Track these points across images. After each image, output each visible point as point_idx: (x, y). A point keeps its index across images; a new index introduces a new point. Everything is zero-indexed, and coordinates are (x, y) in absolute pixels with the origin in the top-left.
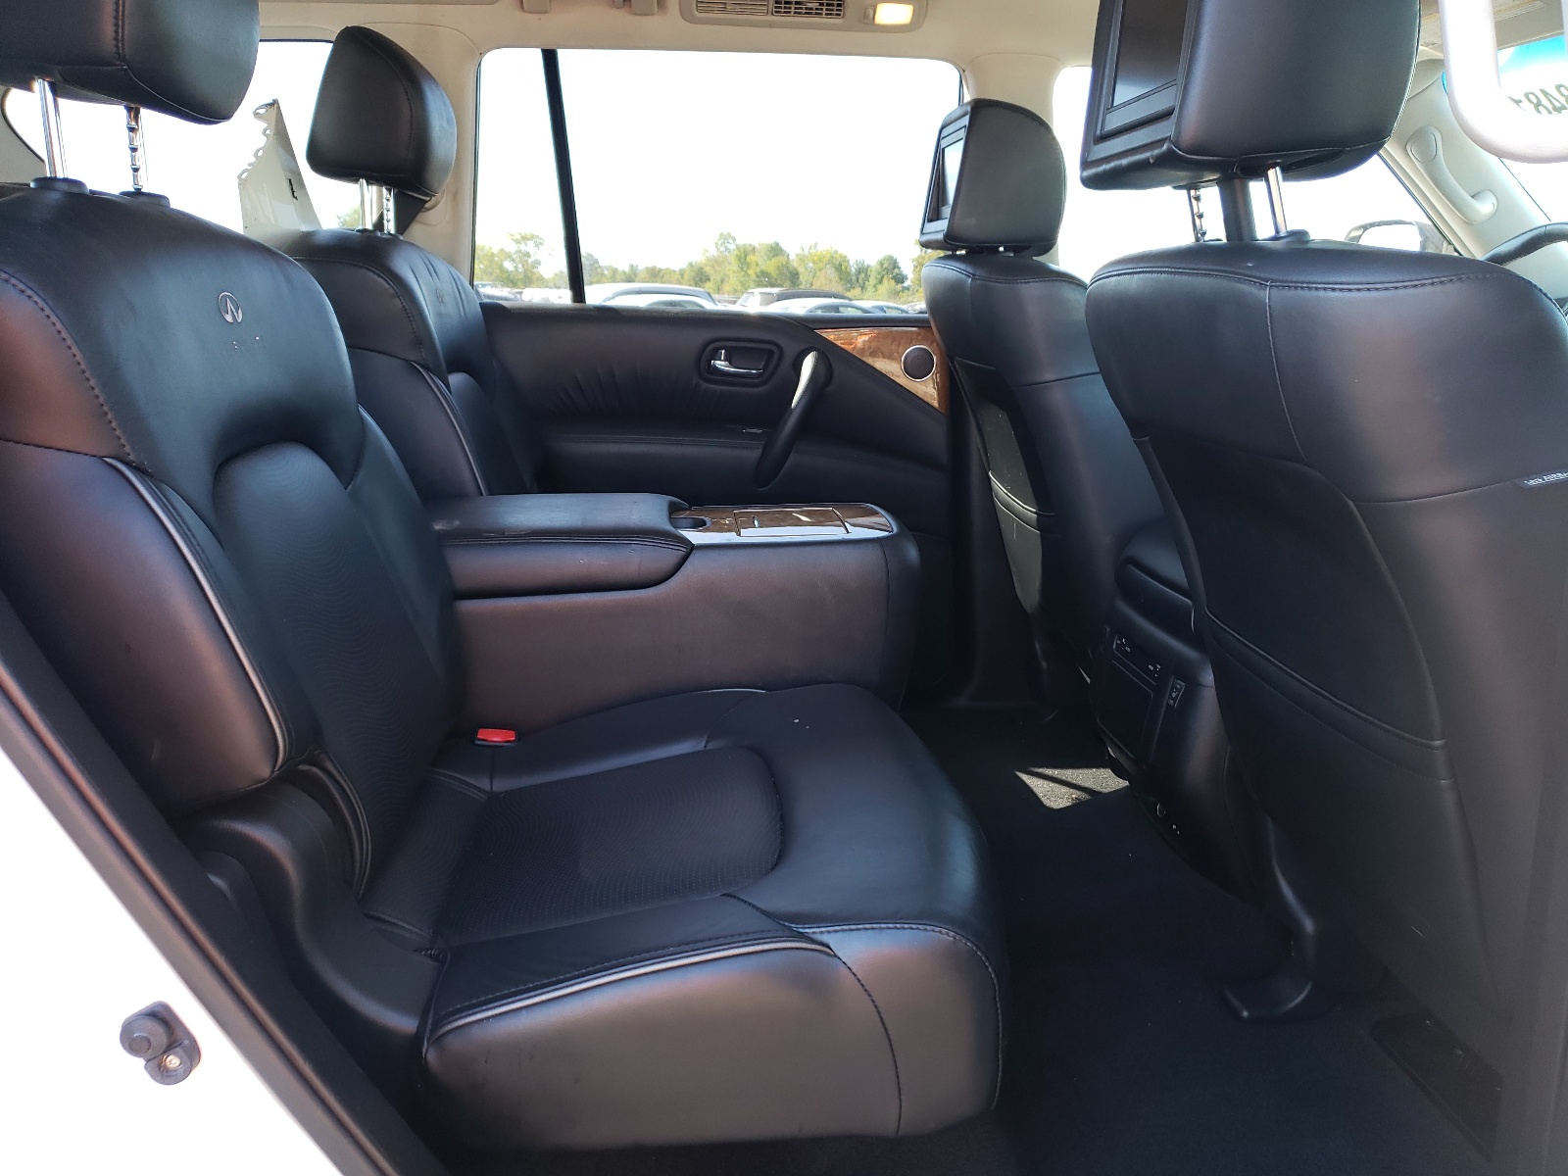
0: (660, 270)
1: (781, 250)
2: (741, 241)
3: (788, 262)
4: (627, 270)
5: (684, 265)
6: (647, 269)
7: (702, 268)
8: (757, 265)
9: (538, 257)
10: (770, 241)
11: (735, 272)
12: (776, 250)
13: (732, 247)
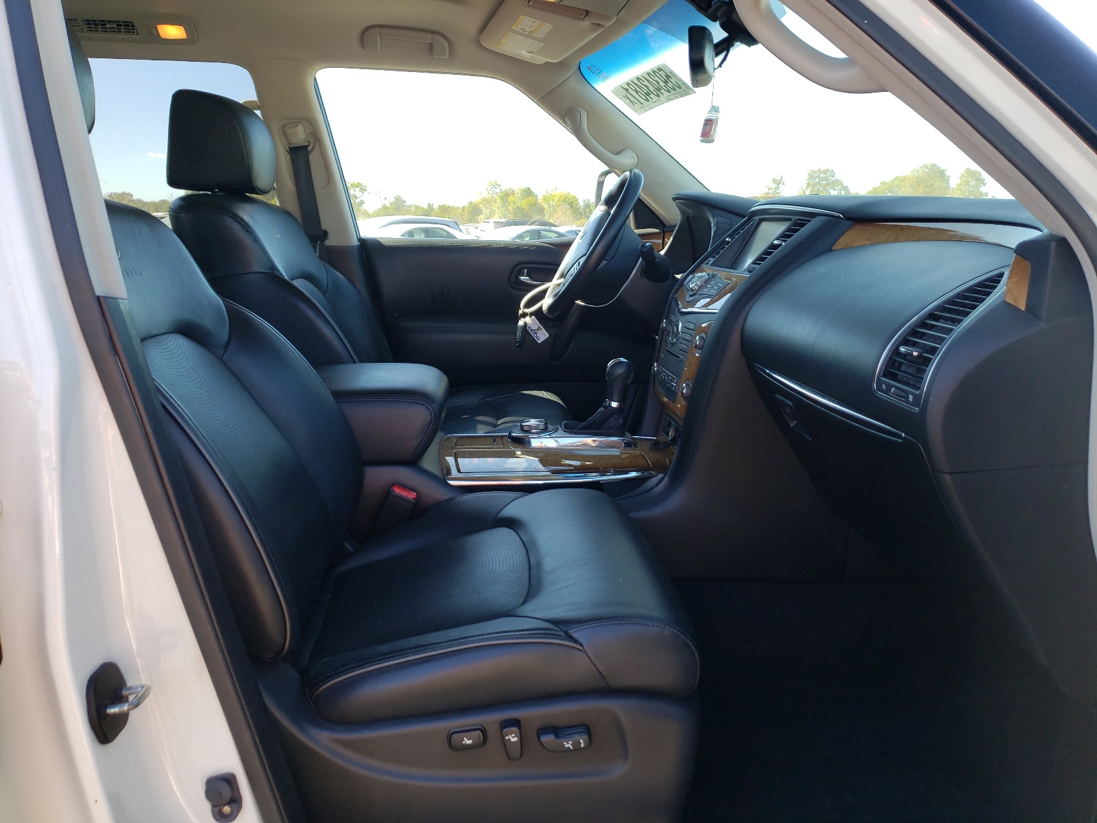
0: (449, 207)
1: (532, 192)
2: (504, 187)
3: (536, 202)
4: (426, 207)
5: (466, 204)
6: (440, 206)
7: (477, 205)
8: (515, 203)
9: (362, 199)
10: (524, 186)
11: (499, 208)
12: (528, 192)
13: (498, 190)
